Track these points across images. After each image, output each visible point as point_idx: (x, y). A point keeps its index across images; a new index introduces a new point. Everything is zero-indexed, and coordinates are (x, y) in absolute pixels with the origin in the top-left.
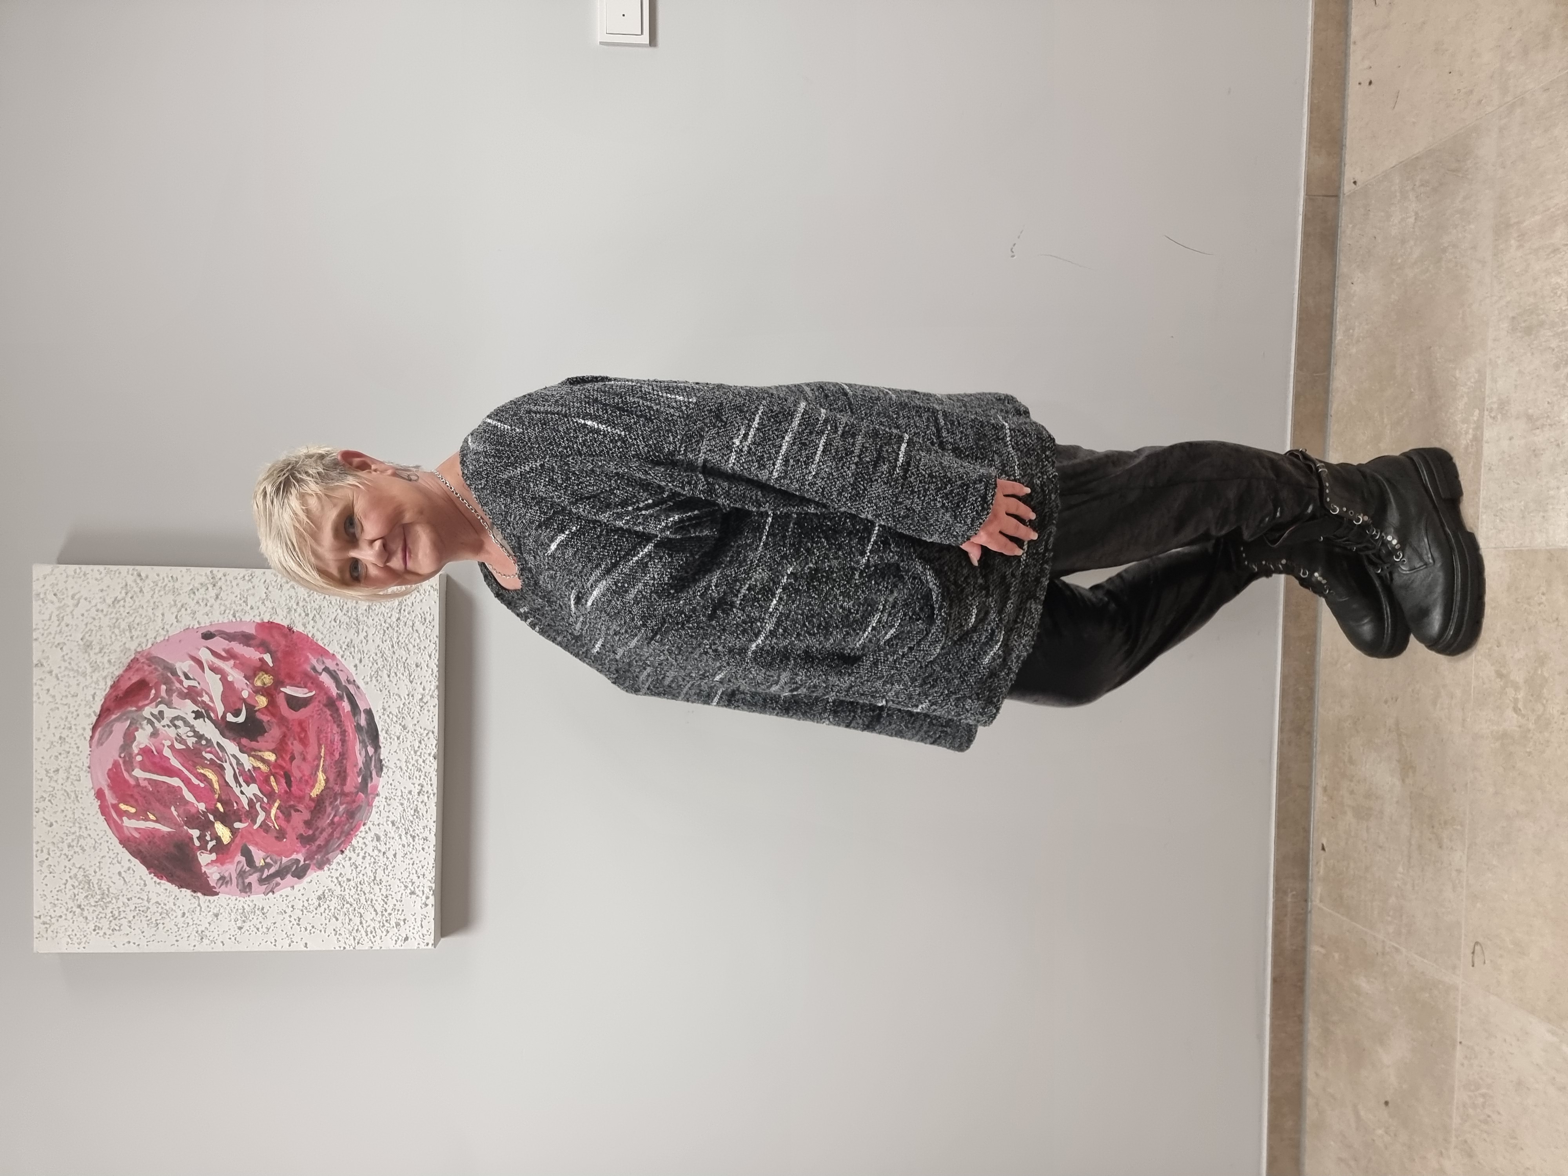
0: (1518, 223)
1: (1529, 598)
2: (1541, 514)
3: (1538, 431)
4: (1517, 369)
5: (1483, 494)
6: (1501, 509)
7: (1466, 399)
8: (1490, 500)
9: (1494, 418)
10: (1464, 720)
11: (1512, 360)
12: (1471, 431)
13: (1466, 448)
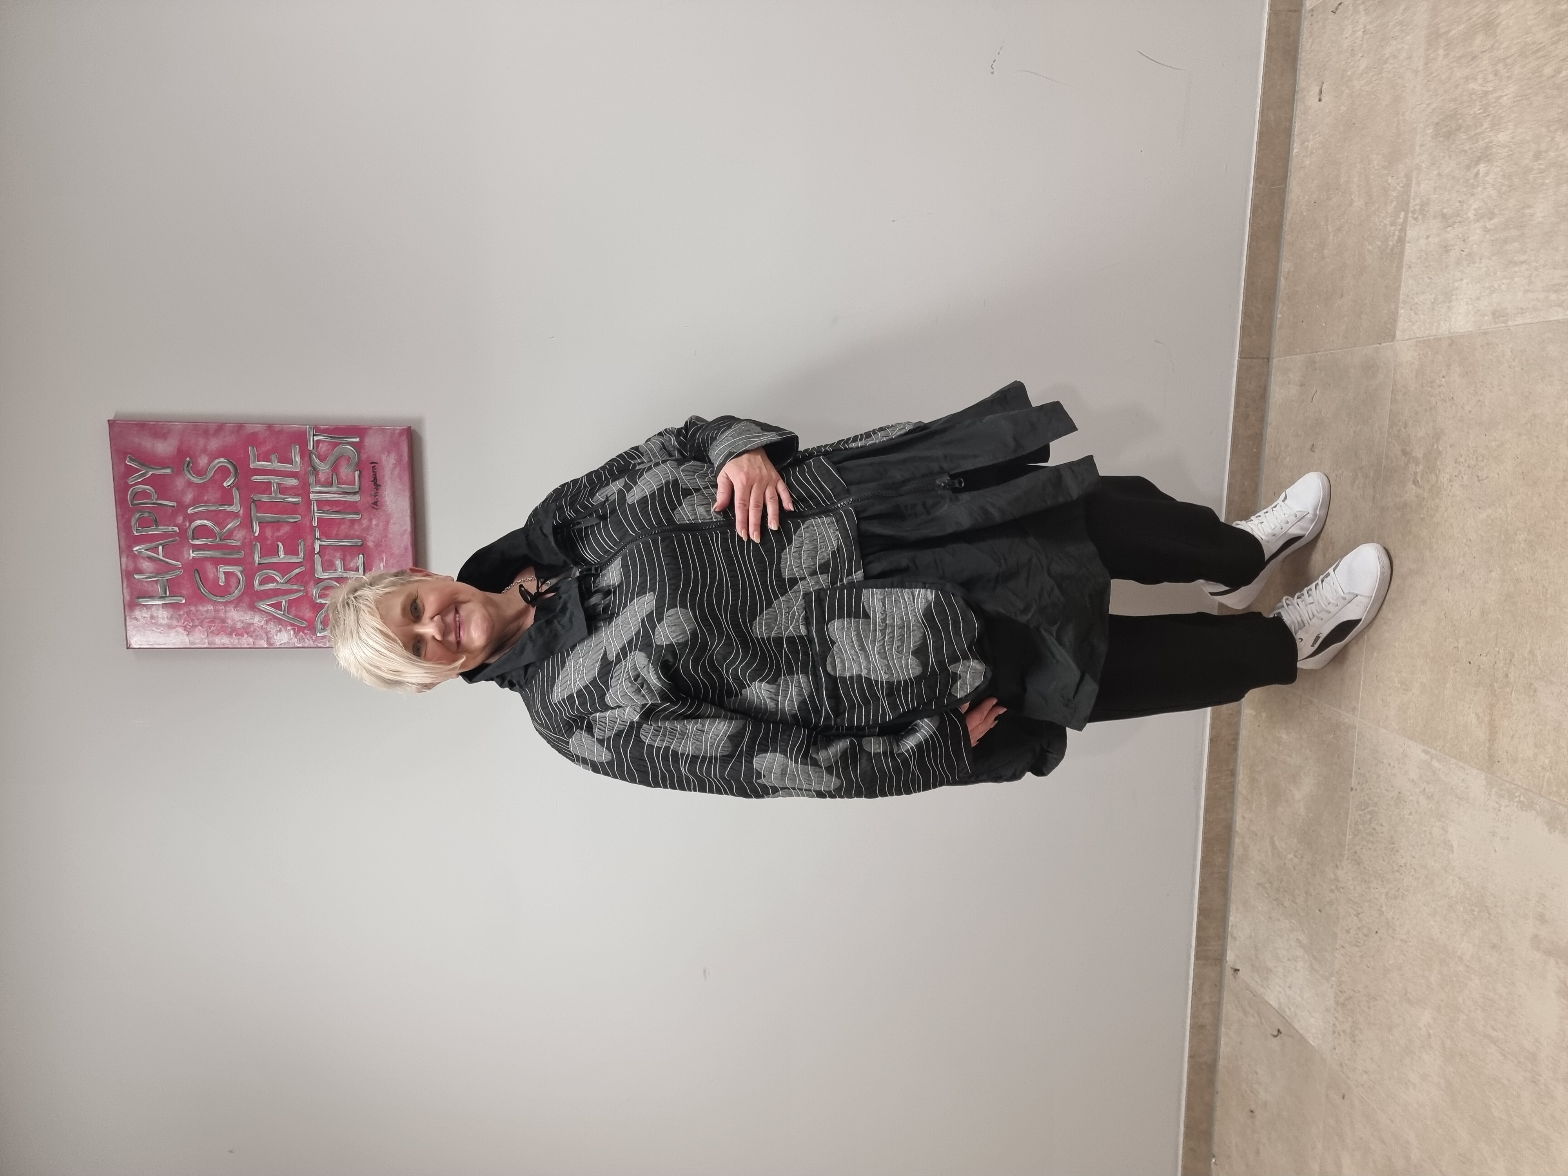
0: (1447, 32)
1: (1432, 382)
2: (1447, 305)
3: (1450, 228)
4: (1436, 172)
5: (1403, 290)
6: (1416, 303)
7: (1394, 204)
8: (1408, 296)
9: (1416, 219)
10: (1374, 497)
11: (1433, 164)
12: (1397, 233)
13: (1392, 249)
